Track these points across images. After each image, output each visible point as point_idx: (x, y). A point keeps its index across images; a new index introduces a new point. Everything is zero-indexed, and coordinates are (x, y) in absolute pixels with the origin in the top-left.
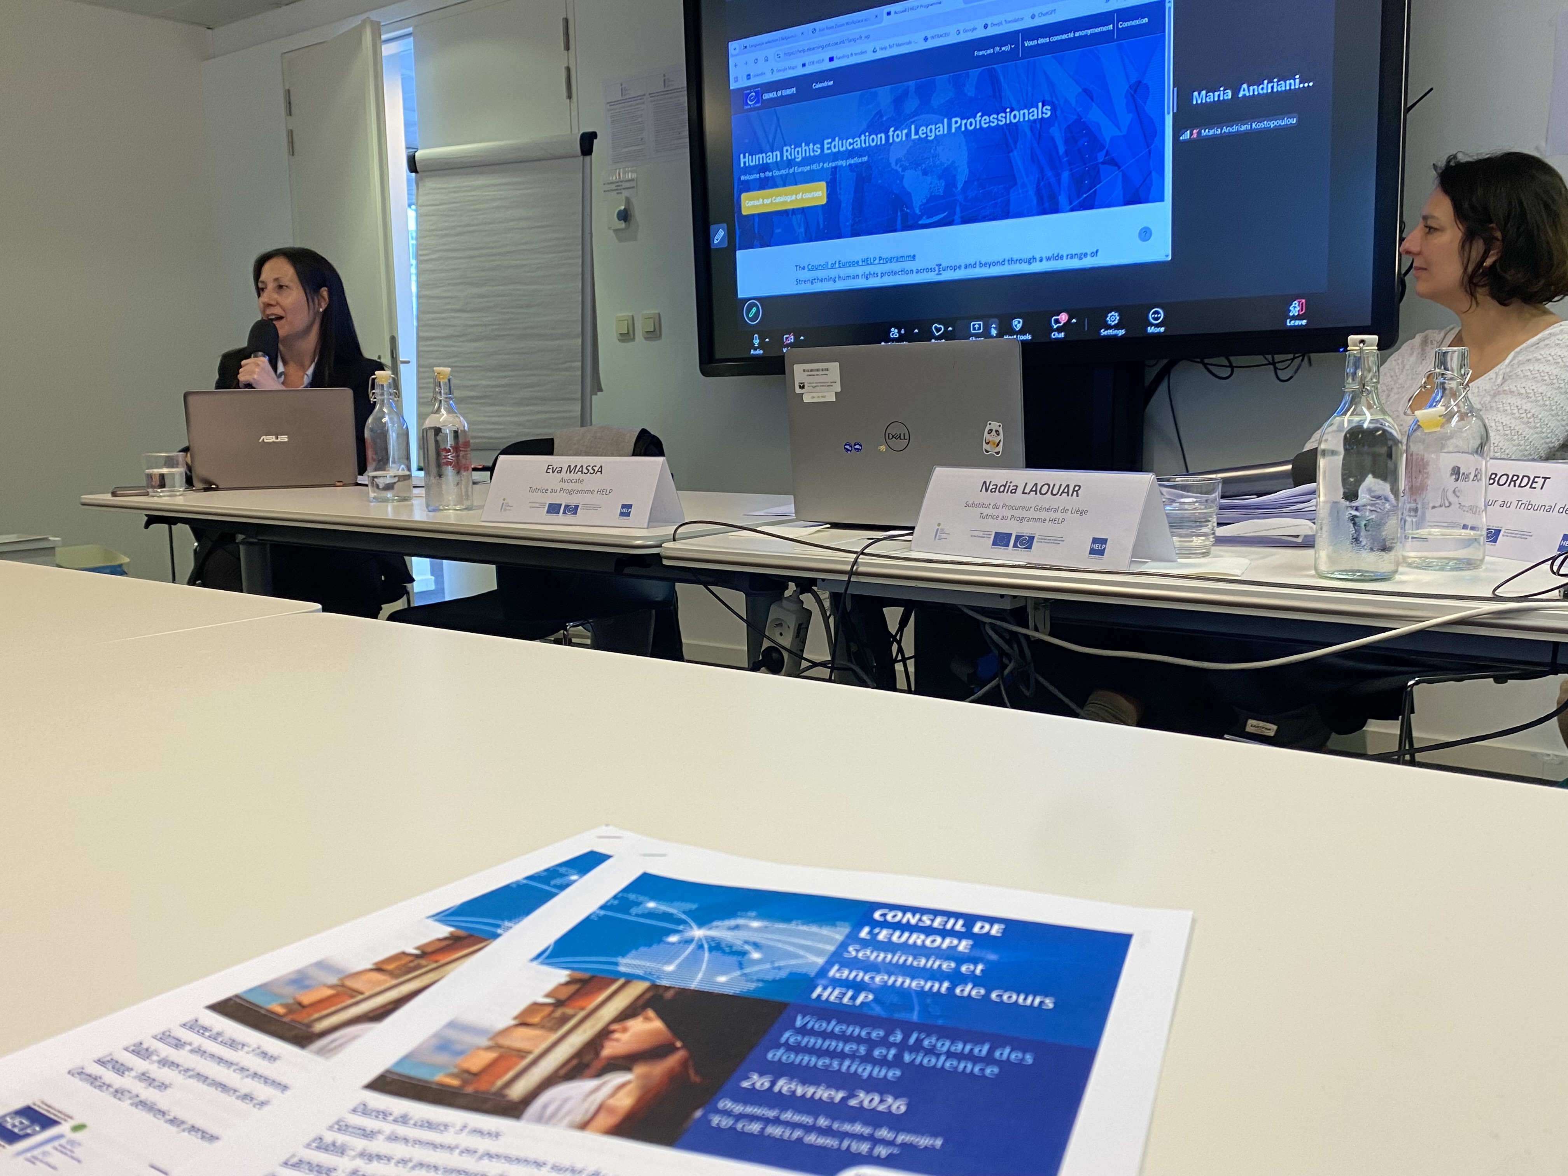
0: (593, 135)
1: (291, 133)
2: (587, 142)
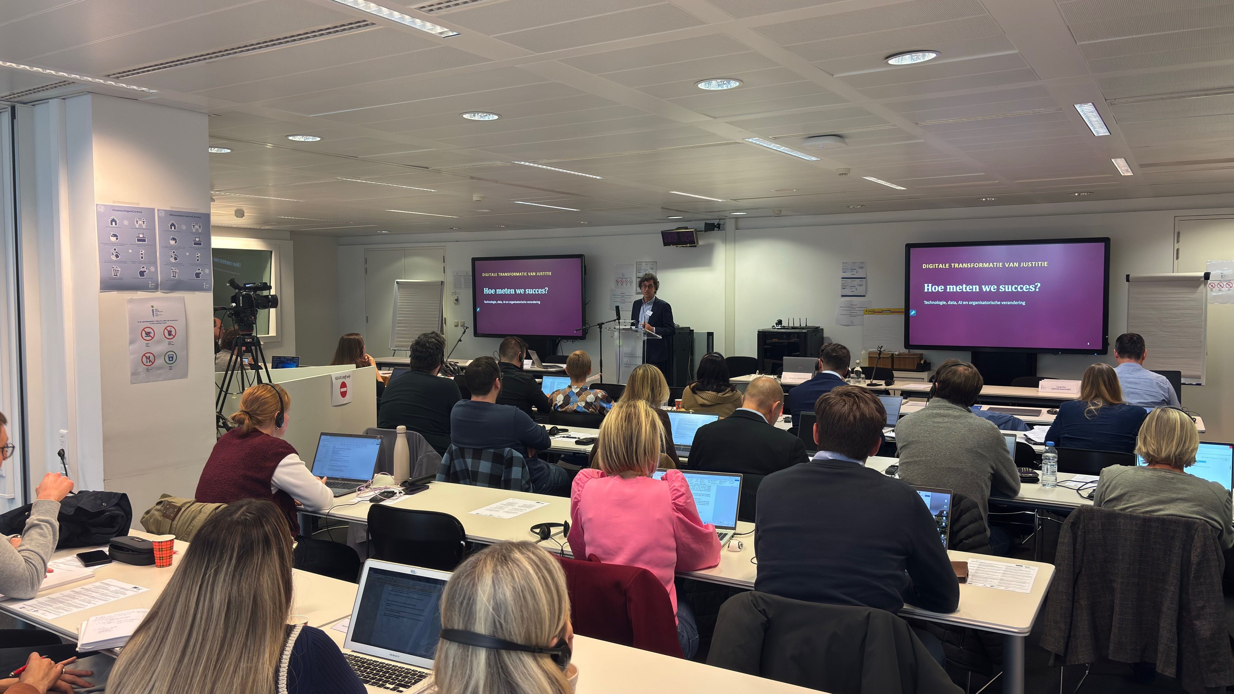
1: (366, 269)
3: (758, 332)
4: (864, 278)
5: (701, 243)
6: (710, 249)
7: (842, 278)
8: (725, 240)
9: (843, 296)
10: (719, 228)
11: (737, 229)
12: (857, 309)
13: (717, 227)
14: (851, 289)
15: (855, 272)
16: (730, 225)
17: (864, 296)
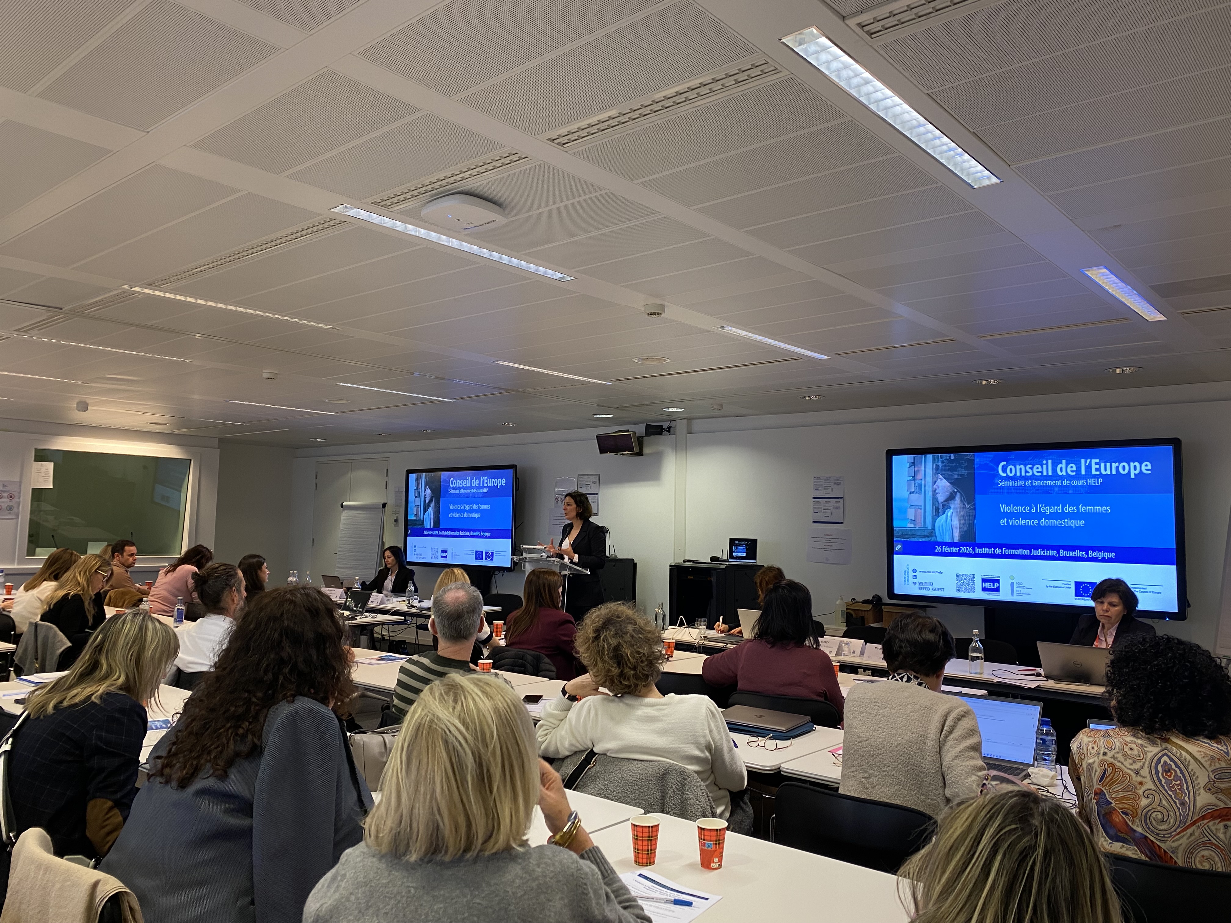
0: (386, 503)
1: (316, 484)
2: (384, 505)
3: (670, 566)
4: (841, 498)
5: (646, 451)
6: (658, 457)
7: (814, 498)
8: (676, 448)
9: (814, 522)
10: (669, 431)
11: (690, 432)
12: (833, 541)
13: (667, 431)
14: (825, 513)
15: (831, 490)
16: (680, 427)
17: (842, 523)
